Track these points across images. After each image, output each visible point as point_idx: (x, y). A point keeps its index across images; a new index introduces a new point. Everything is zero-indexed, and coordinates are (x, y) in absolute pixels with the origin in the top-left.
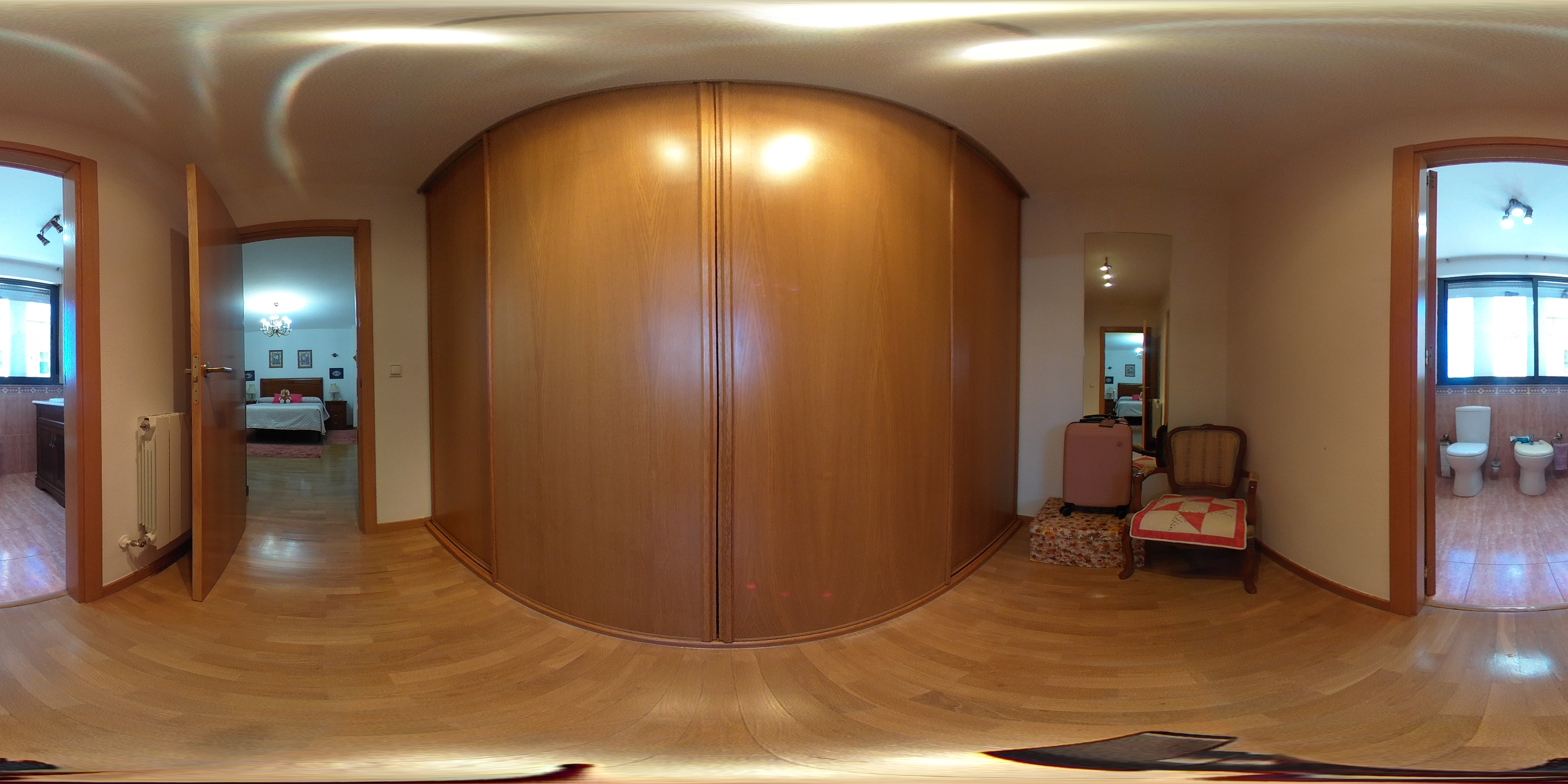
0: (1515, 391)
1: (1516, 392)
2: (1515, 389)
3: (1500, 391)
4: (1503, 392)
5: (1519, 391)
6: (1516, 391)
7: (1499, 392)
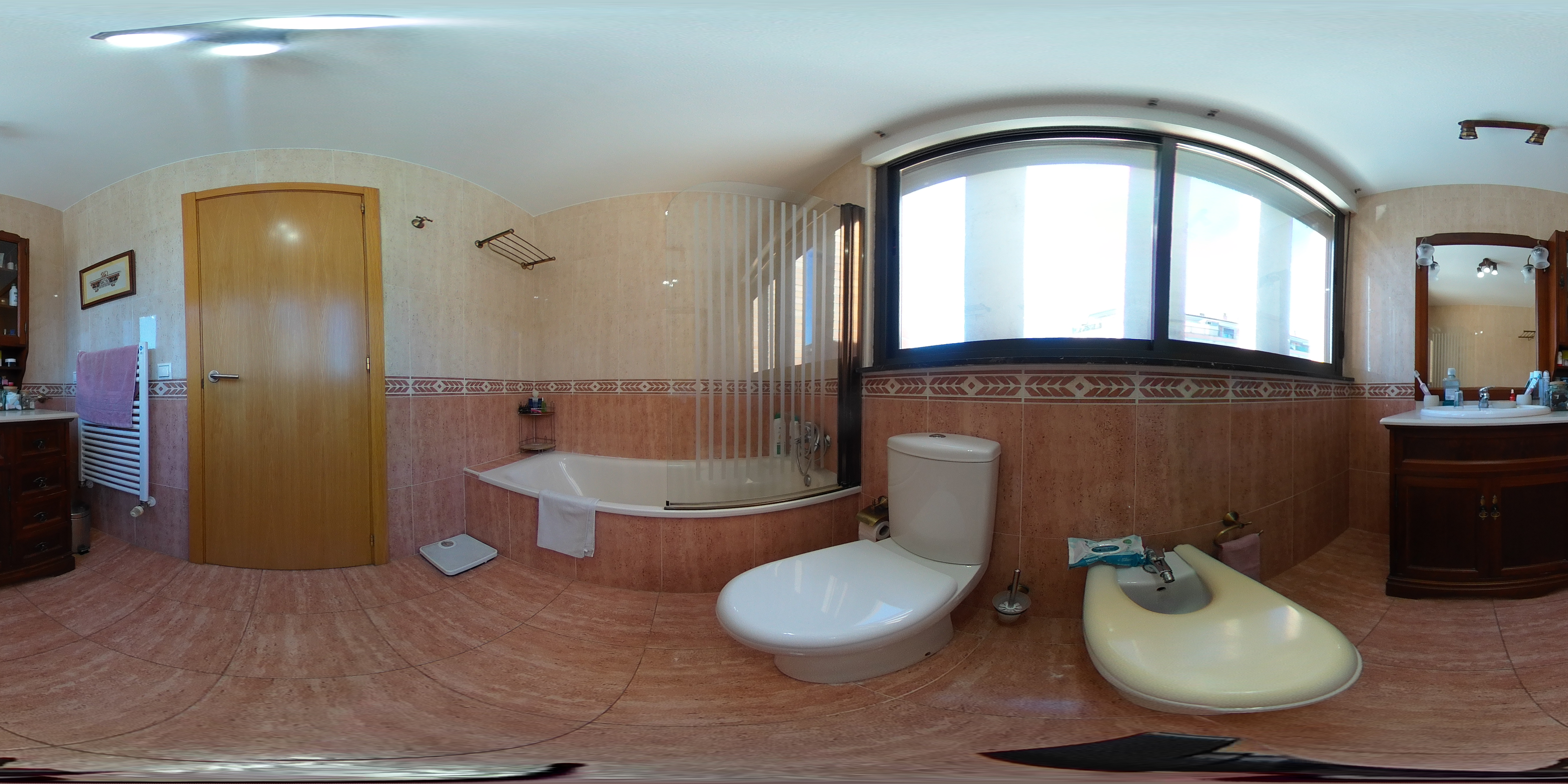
0: (1088, 386)
1: (1091, 393)
2: (1090, 380)
3: (1034, 386)
4: (1043, 392)
5: (1103, 387)
6: (1092, 387)
7: (1030, 391)
